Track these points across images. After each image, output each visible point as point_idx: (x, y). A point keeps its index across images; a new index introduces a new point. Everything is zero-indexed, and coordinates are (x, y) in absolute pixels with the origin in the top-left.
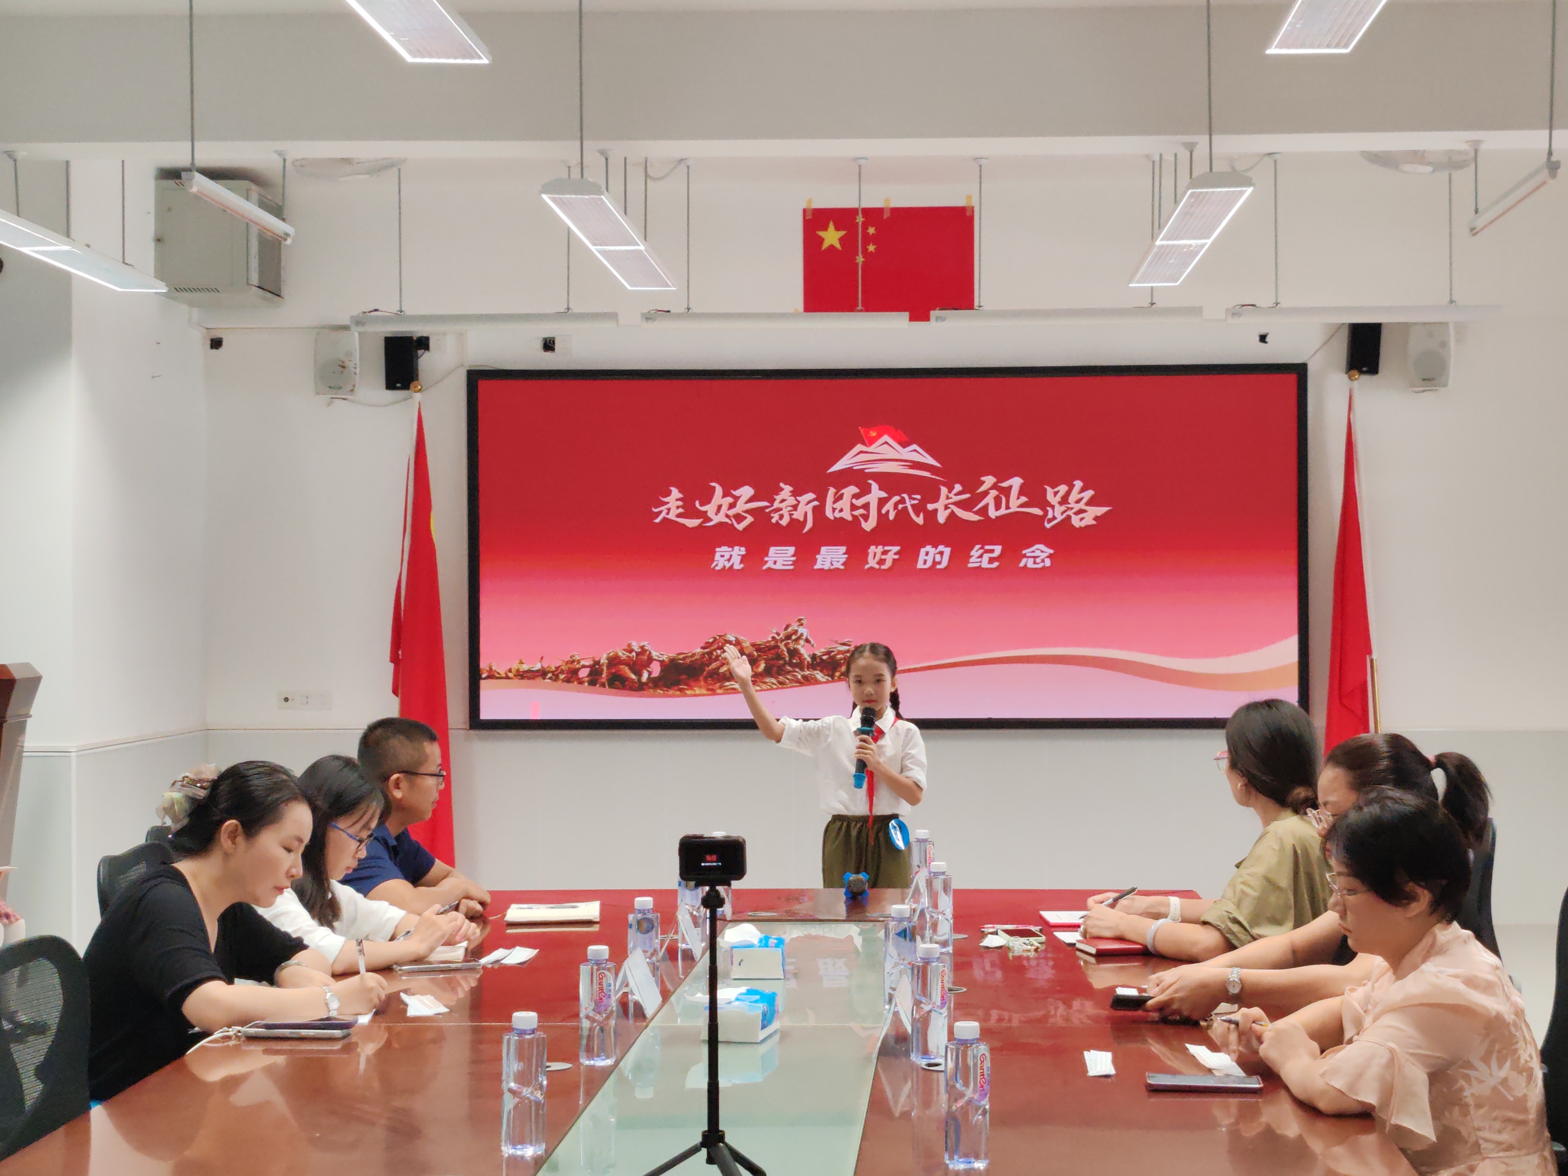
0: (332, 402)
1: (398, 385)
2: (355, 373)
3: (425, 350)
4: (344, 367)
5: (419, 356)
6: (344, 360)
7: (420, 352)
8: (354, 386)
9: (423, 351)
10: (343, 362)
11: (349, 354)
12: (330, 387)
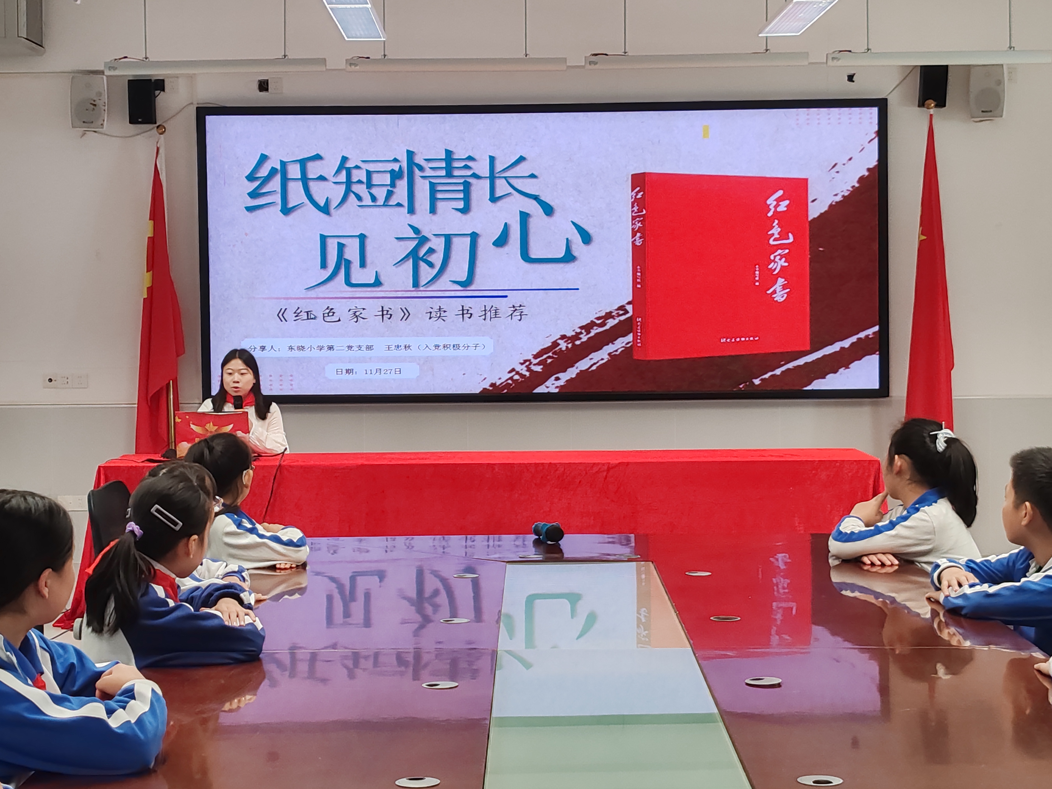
0: (85, 133)
1: (140, 120)
2: (105, 110)
3: (161, 91)
4: (95, 105)
5: (156, 95)
6: (95, 99)
7: (157, 92)
8: (104, 121)
9: (159, 91)
10: (94, 101)
11: (100, 94)
12: (84, 122)
